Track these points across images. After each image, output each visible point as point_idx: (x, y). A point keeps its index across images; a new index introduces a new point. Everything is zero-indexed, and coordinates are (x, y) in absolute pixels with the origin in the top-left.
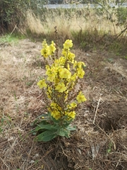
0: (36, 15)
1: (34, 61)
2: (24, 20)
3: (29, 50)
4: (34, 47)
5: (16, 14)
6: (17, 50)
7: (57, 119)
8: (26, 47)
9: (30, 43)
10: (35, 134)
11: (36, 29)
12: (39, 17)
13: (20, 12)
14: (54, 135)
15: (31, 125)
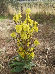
0: (13, 6)
1: (12, 29)
2: (7, 9)
3: (9, 24)
4: (12, 22)
5: (2, 6)
6: (2, 24)
7: (23, 58)
8: (7, 22)
9: (10, 20)
10: (10, 68)
11: (13, 13)
12: (14, 7)
13: (5, 5)
14: (22, 69)
15: (8, 63)
